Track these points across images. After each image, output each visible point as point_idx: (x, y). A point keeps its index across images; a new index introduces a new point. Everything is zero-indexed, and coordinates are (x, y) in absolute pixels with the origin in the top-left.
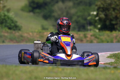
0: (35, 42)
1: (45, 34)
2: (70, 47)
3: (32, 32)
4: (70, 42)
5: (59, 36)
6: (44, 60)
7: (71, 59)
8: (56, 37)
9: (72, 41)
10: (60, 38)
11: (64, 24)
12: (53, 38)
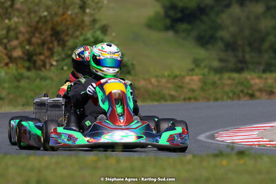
1: (187, 79)
3: (157, 77)
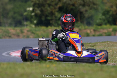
0: (40, 39)
2: (80, 43)
4: (79, 39)
5: (67, 33)
6: (53, 58)
7: (81, 56)
8: (64, 34)
9: (81, 38)
10: (68, 35)
11: (68, 21)
12: (60, 35)
